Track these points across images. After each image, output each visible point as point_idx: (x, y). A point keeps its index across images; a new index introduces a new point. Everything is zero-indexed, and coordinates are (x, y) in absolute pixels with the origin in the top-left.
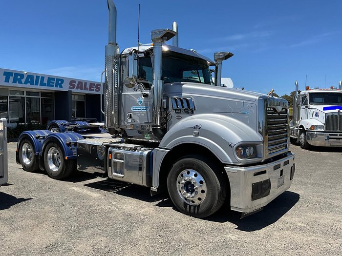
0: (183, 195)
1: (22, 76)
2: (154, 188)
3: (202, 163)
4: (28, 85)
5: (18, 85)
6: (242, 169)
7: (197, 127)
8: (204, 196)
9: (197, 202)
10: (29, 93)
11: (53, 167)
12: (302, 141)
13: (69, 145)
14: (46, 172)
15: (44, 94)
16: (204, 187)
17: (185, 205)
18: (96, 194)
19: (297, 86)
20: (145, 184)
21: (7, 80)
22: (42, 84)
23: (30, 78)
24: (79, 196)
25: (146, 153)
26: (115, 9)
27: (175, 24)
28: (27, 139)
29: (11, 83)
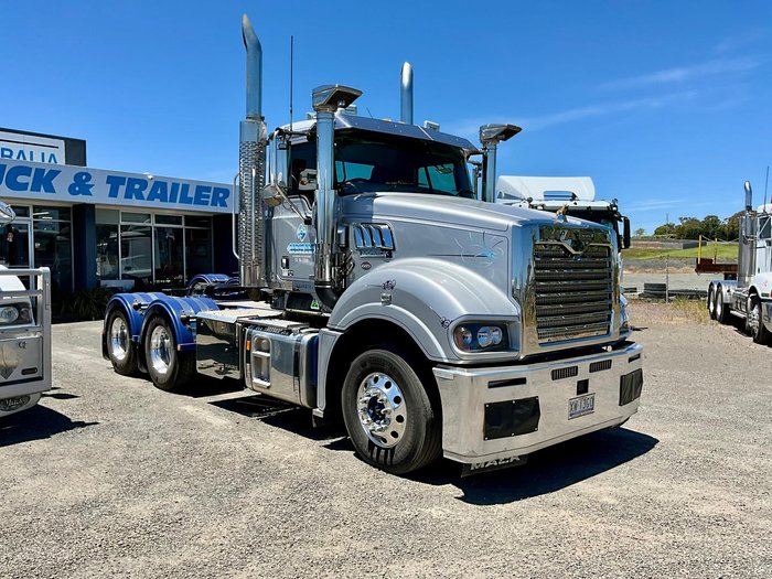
0: (366, 425)
1: (144, 183)
2: (319, 412)
3: (399, 361)
4: (157, 203)
5: (135, 202)
6: (466, 373)
7: (389, 286)
8: (401, 428)
9: (392, 441)
10: (159, 219)
11: (160, 367)
12: (753, 324)
13: (186, 321)
14: (148, 376)
15: (191, 220)
16: (402, 409)
17: (371, 445)
18: (222, 420)
19: (749, 193)
20: (305, 404)
21: (113, 193)
22: (185, 200)
23: (160, 188)
24: (187, 423)
25: (307, 338)
26: (258, 47)
27: (407, 68)
28: (119, 310)
29: (120, 200)
